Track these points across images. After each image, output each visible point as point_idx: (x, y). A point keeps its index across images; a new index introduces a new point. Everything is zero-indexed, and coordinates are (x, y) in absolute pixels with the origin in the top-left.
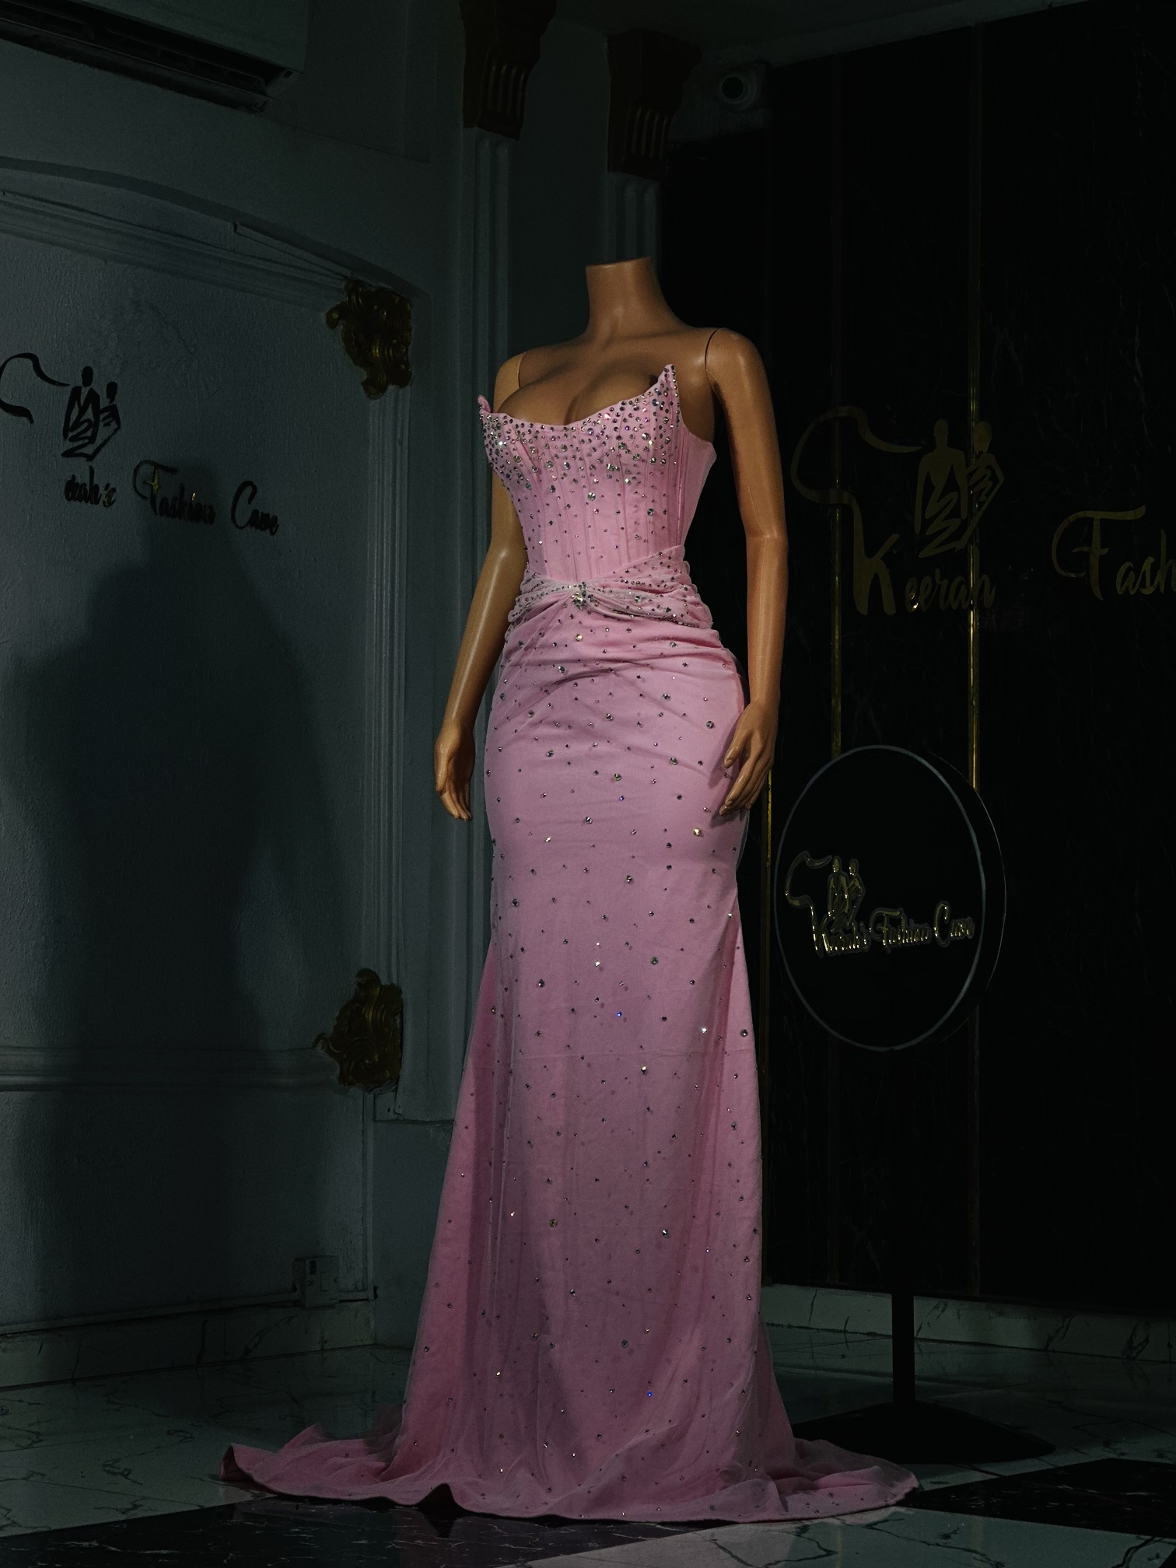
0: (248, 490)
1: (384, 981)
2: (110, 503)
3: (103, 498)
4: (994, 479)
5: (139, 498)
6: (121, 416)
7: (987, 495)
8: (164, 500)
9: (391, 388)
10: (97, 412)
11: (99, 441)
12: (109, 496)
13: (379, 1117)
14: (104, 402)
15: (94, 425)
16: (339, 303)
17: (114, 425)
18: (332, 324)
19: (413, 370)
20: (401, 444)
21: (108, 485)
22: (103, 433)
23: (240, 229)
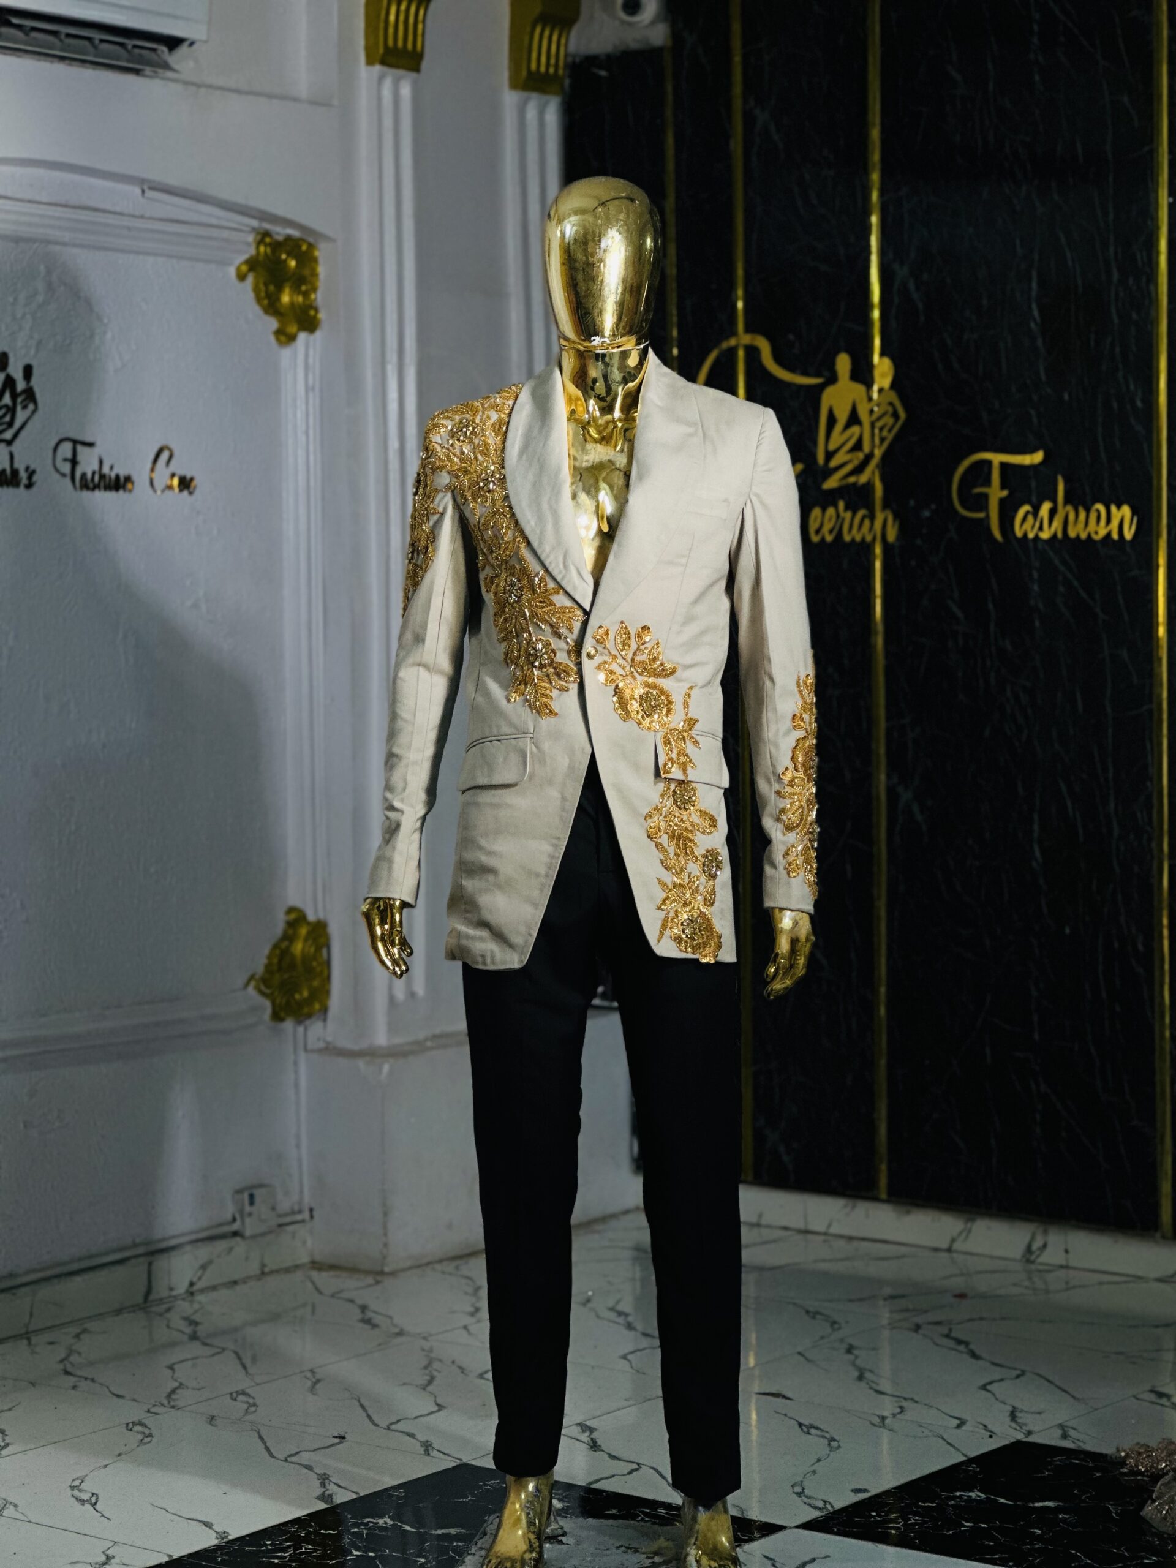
0: (165, 455)
1: (311, 917)
2: (29, 486)
3: (25, 481)
4: (895, 415)
5: (57, 476)
6: (38, 396)
7: (890, 431)
8: (84, 476)
9: (302, 336)
10: (14, 396)
11: (18, 424)
12: (30, 477)
13: (310, 1047)
14: (21, 385)
15: (12, 411)
16: (245, 257)
17: (31, 407)
18: (242, 277)
19: (321, 315)
20: (313, 389)
21: (27, 468)
22: (21, 416)
23: (150, 194)
